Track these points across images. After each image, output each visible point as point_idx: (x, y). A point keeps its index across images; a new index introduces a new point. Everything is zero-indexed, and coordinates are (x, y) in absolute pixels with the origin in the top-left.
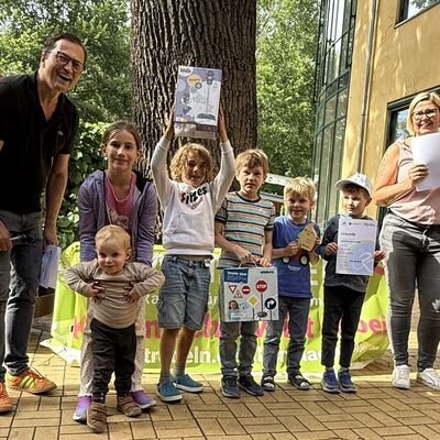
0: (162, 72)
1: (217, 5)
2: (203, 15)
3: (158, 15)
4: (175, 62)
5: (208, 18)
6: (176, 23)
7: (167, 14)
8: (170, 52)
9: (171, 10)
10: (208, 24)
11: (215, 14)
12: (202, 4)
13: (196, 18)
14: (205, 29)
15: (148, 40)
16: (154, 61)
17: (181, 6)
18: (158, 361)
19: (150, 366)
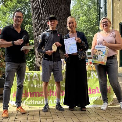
0: (40, 23)
1: (53, 3)
2: (50, 6)
3: (37, 8)
4: (43, 20)
5: (51, 7)
6: (42, 9)
8: (42, 17)
9: (41, 6)
10: (51, 8)
11: (53, 5)
12: (49, 3)
13: (47, 7)
14: (50, 9)
15: (35, 15)
16: (37, 21)
17: (43, 5)
18: (36, 104)
19: (35, 105)
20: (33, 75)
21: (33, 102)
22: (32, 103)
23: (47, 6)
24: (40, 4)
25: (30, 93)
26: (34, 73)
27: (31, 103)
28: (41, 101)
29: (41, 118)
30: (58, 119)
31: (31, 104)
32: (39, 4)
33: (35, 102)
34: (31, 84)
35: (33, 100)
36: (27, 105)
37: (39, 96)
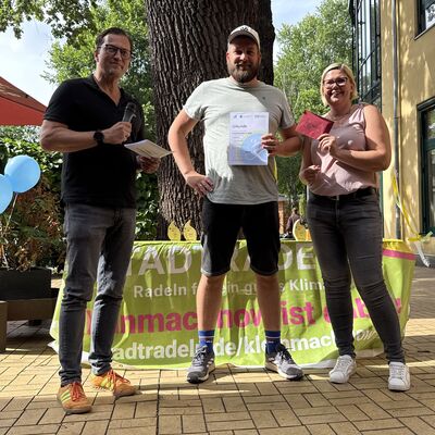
0: (175, 89)
1: (219, 28)
2: (207, 38)
3: (169, 42)
4: (186, 80)
5: (211, 40)
6: (184, 47)
7: (176, 40)
8: (181, 72)
9: (179, 37)
10: (212, 45)
11: (217, 36)
12: (205, 28)
13: (200, 41)
14: (210, 49)
15: (162, 65)
16: (168, 82)
17: (187, 33)
18: (152, 357)
19: (145, 362)
20: (144, 255)
21: (141, 352)
22: (135, 353)
23: (199, 37)
24: (177, 30)
25: (131, 318)
26: (146, 249)
27: (131, 354)
28: (169, 347)
29: (162, 411)
30: (224, 417)
31: (134, 357)
32: (173, 29)
33: (149, 349)
34: (136, 287)
35: (141, 345)
36: (120, 361)
37: (161, 329)
